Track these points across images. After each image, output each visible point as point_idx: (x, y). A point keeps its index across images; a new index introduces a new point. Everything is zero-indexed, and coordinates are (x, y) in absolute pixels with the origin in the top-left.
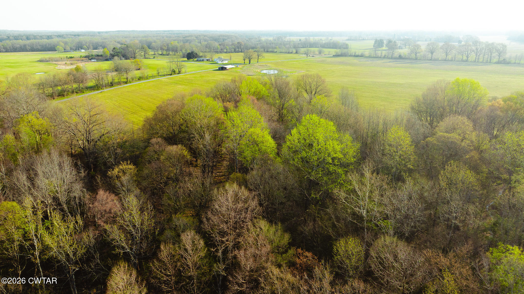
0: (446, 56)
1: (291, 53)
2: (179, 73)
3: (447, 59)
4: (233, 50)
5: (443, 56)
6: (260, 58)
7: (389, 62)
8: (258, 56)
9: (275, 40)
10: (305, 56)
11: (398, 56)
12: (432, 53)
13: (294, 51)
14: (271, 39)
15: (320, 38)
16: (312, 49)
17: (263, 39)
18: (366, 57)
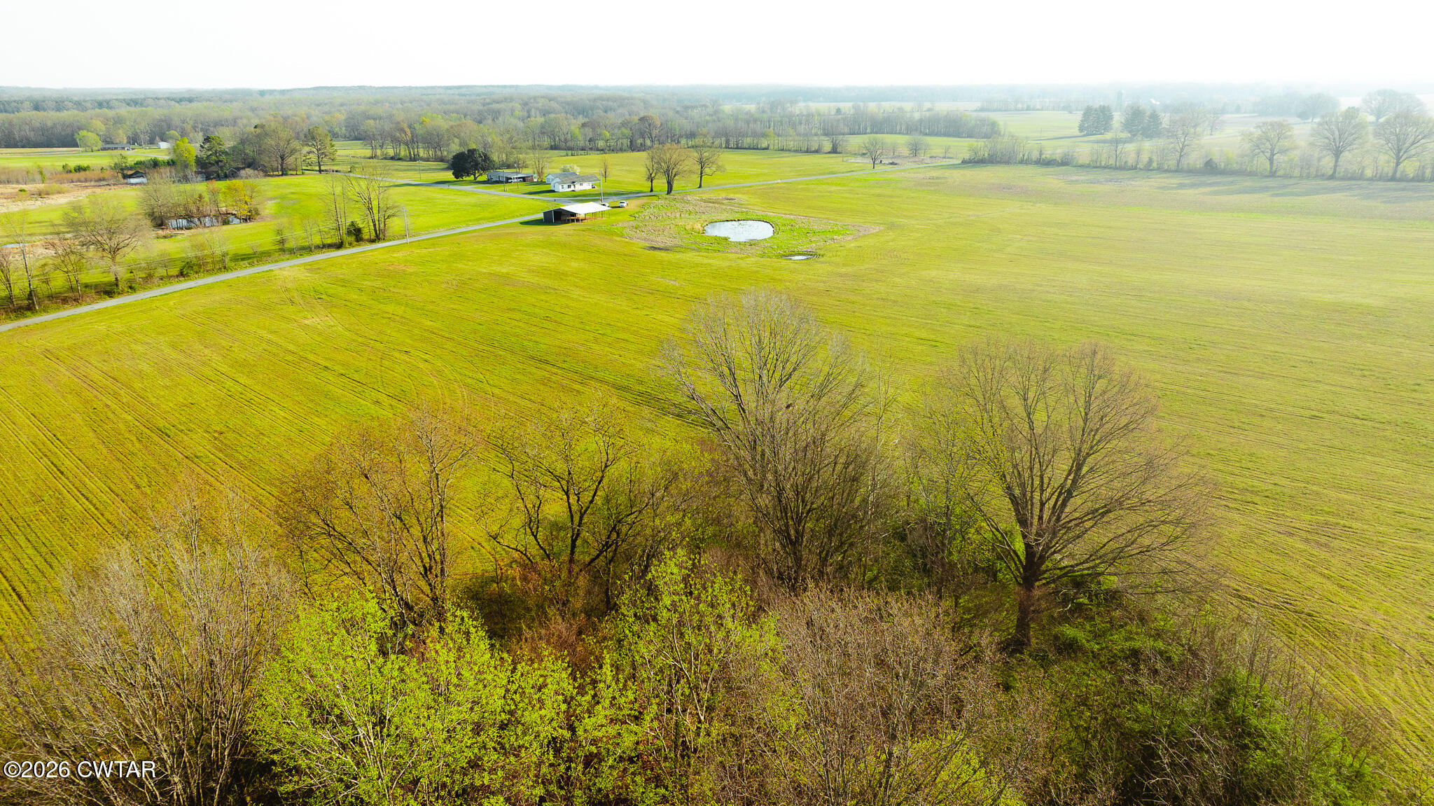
0: (1398, 164)
1: (817, 152)
2: (377, 238)
3: (1398, 175)
4: (626, 142)
5: (1385, 162)
6: (707, 170)
7: (1181, 186)
8: (702, 163)
9: (763, 112)
10: (867, 161)
11: (1200, 164)
12: (1337, 153)
13: (828, 146)
14: (751, 107)
15: (898, 104)
16: (888, 138)
17: (727, 108)
18: (1082, 166)
